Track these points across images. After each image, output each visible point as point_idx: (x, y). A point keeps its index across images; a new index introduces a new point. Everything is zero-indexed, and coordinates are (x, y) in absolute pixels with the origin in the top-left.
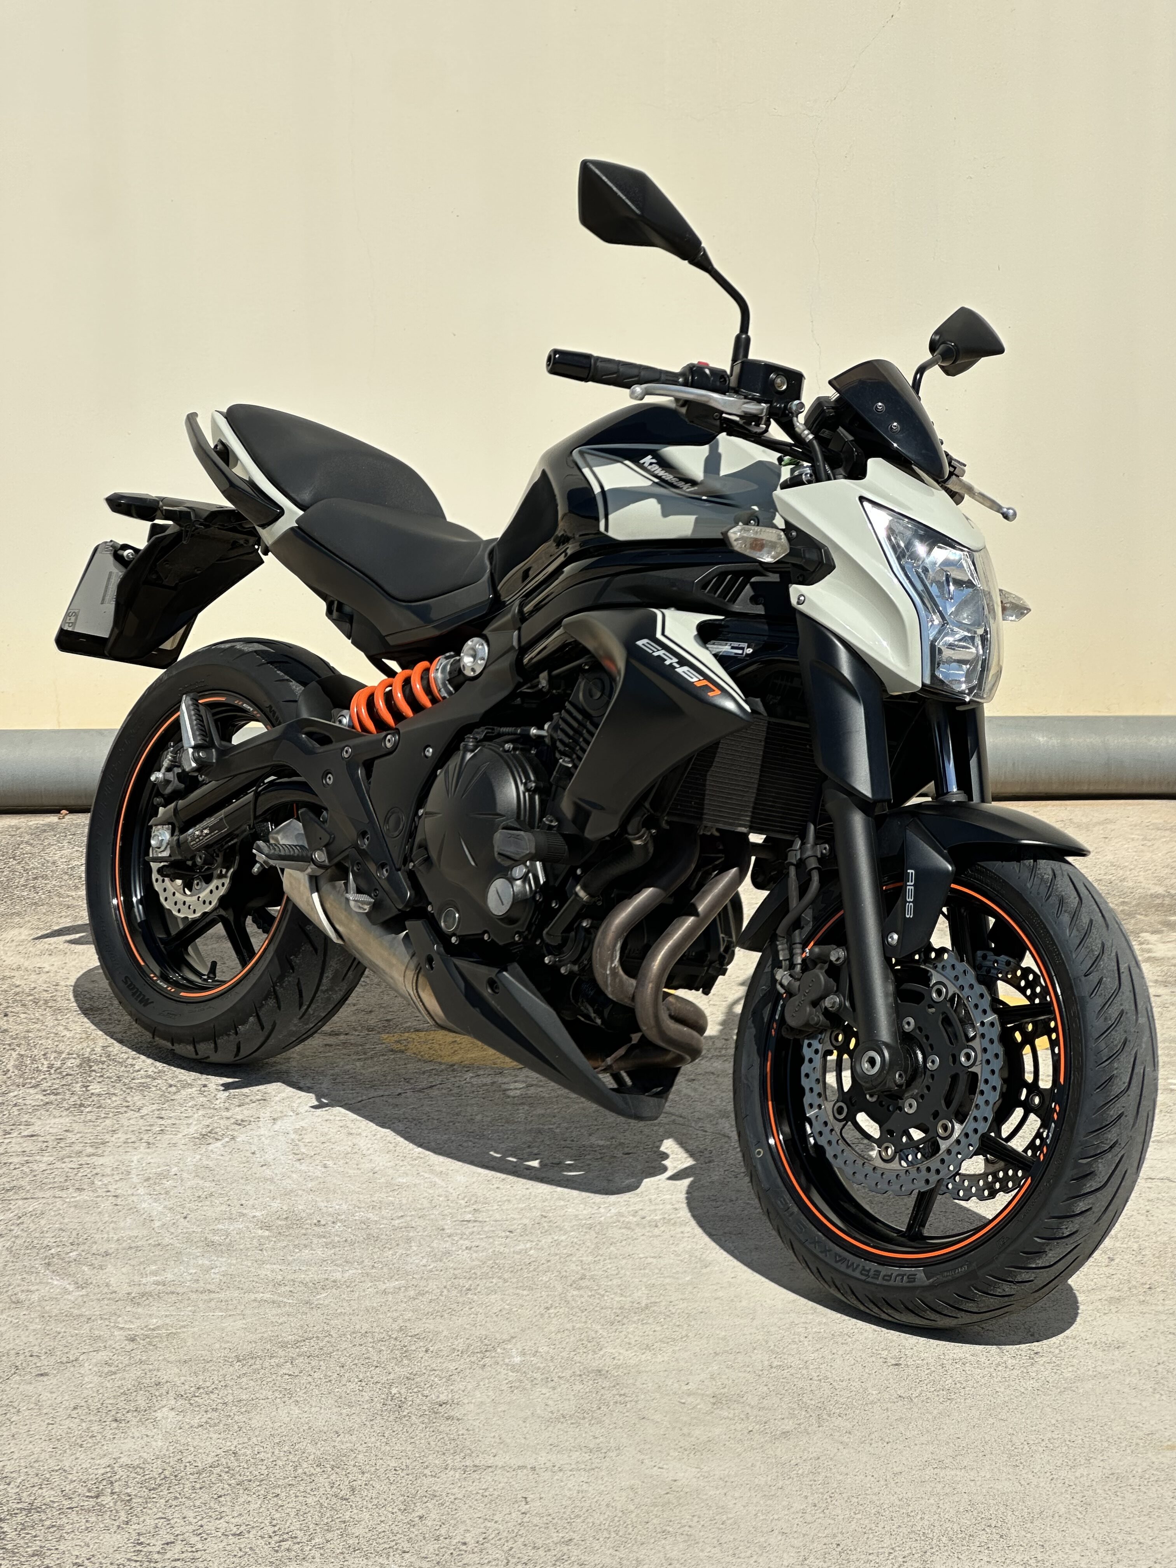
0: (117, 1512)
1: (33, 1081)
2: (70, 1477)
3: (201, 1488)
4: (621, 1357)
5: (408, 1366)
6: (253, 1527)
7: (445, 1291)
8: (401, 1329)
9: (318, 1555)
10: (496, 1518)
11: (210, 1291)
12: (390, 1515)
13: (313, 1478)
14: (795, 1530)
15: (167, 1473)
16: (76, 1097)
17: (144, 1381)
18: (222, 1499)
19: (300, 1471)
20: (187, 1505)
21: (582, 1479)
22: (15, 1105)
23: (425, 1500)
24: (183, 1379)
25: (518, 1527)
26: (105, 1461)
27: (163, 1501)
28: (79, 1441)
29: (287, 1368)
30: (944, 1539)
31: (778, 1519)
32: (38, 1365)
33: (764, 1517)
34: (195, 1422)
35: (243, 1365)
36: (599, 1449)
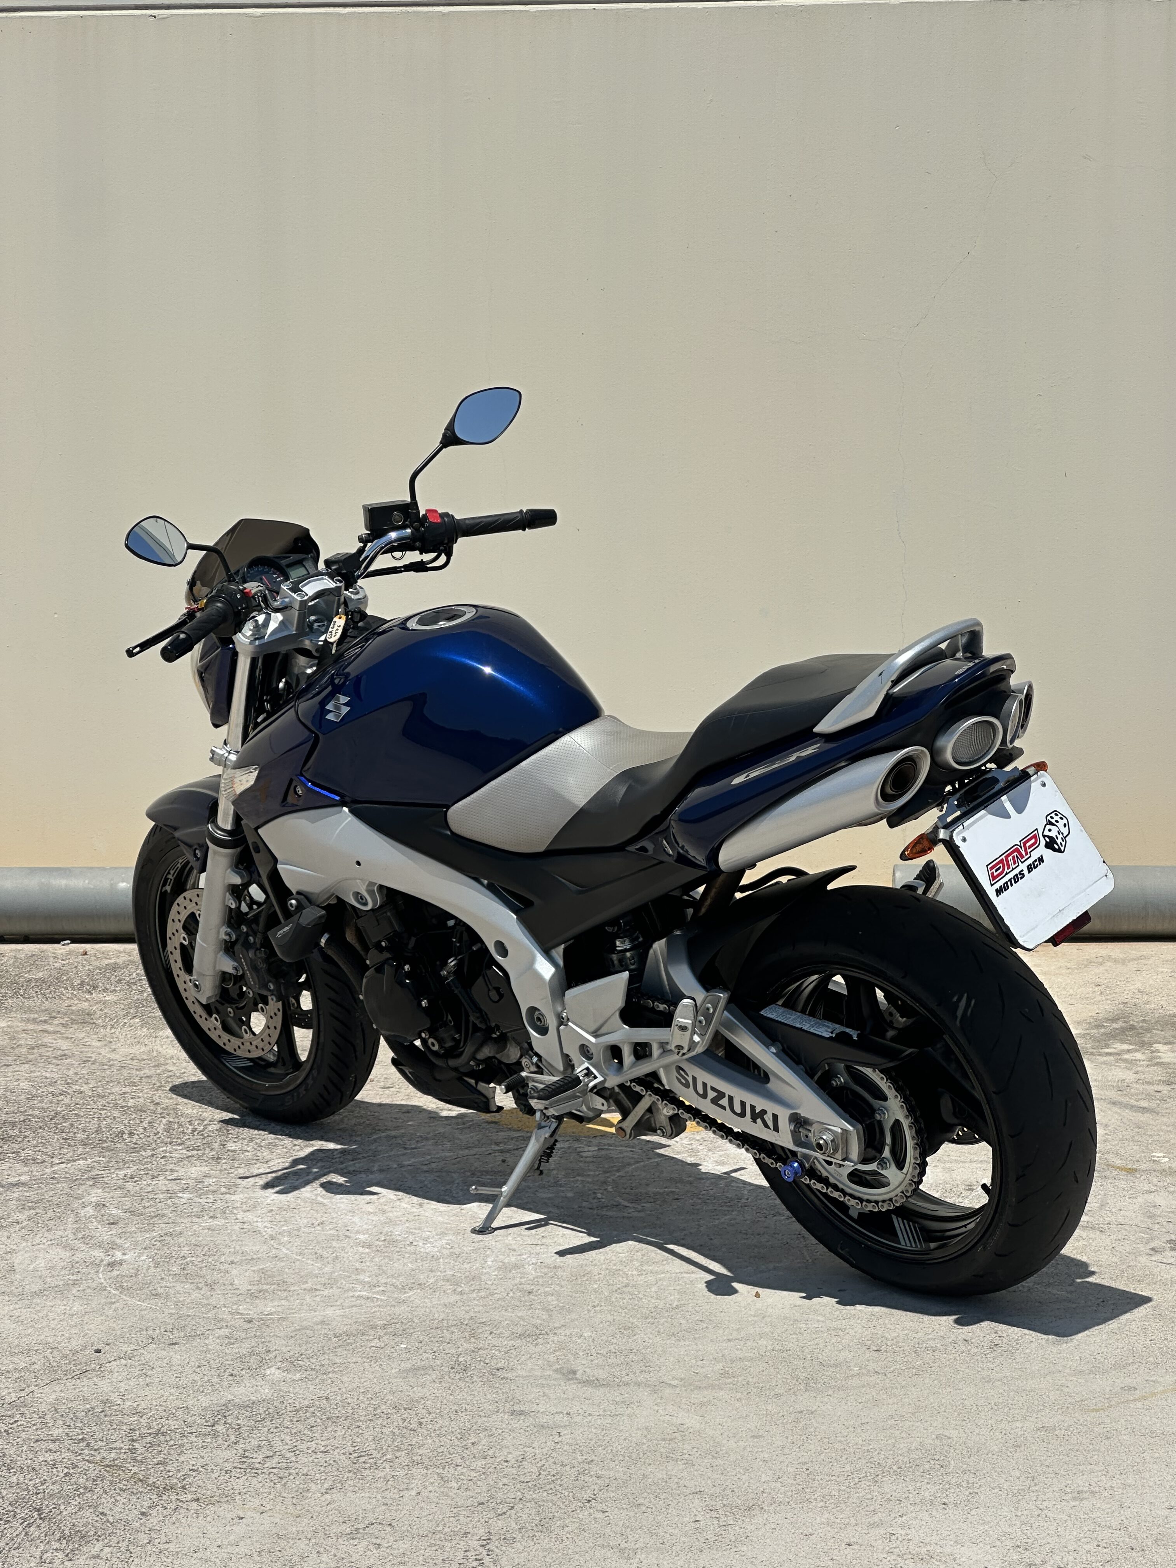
0: (228, 1436)
1: (179, 1140)
2: (192, 1412)
3: (297, 1421)
4: (651, 1341)
5: (475, 1343)
6: (337, 1448)
7: (511, 1294)
8: (471, 1318)
9: (387, 1466)
10: (534, 1445)
11: (316, 1290)
12: (448, 1441)
13: (389, 1416)
14: (774, 1458)
15: (271, 1411)
16: (214, 1153)
17: (257, 1349)
18: (315, 1428)
19: (379, 1411)
20: (285, 1432)
21: (607, 1421)
22: (163, 1158)
23: (478, 1431)
24: (289, 1348)
25: (551, 1451)
26: (223, 1401)
27: (266, 1429)
28: (201, 1389)
29: (376, 1343)
30: (895, 1467)
31: (762, 1452)
32: (171, 1337)
33: (751, 1449)
34: (298, 1376)
35: (339, 1340)
36: (623, 1402)
